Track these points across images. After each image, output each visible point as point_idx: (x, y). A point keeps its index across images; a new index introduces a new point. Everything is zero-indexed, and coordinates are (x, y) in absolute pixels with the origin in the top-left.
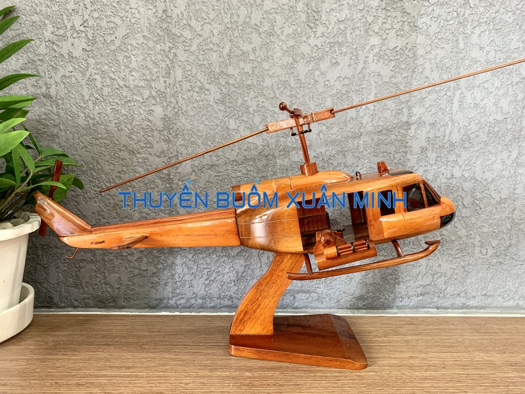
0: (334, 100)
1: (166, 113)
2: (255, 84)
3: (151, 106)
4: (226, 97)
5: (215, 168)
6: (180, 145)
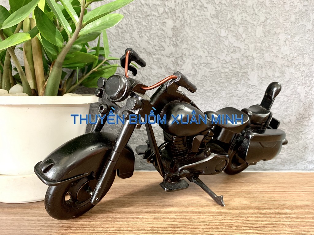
0: (296, 16)
1: (176, 25)
2: (240, 4)
3: (164, 19)
4: (219, 13)
5: (209, 66)
6: (184, 49)
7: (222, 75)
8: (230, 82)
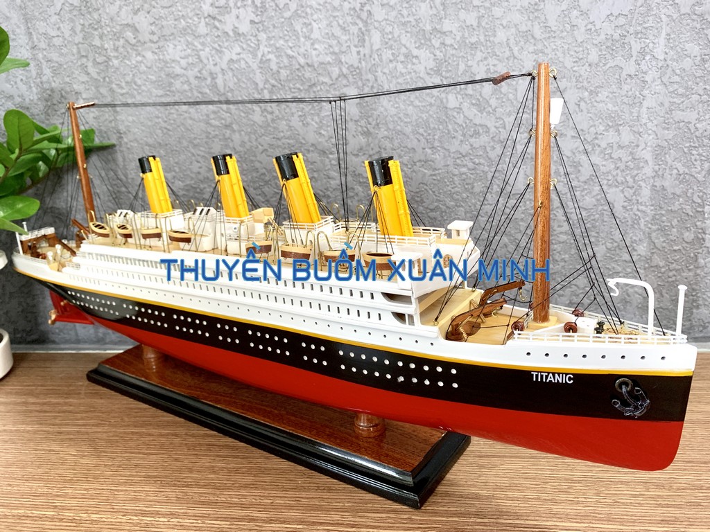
2: (482, 40)
3: (342, 89)
4: (442, 63)
5: (430, 165)
6: (382, 138)
7: (456, 178)
8: (471, 191)
